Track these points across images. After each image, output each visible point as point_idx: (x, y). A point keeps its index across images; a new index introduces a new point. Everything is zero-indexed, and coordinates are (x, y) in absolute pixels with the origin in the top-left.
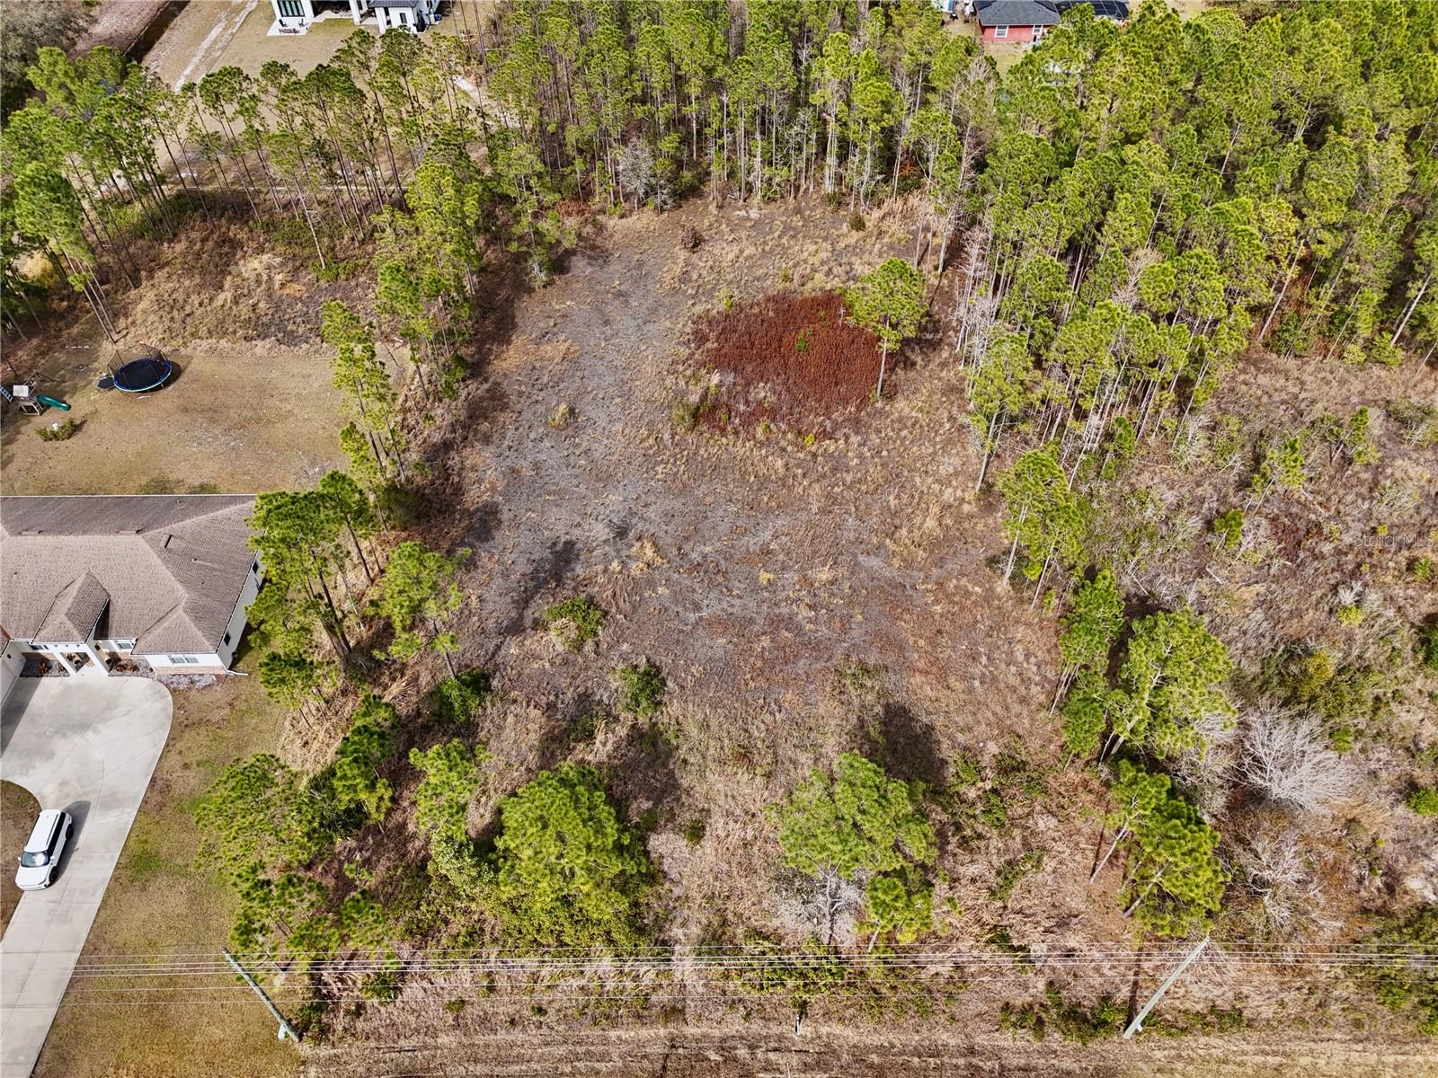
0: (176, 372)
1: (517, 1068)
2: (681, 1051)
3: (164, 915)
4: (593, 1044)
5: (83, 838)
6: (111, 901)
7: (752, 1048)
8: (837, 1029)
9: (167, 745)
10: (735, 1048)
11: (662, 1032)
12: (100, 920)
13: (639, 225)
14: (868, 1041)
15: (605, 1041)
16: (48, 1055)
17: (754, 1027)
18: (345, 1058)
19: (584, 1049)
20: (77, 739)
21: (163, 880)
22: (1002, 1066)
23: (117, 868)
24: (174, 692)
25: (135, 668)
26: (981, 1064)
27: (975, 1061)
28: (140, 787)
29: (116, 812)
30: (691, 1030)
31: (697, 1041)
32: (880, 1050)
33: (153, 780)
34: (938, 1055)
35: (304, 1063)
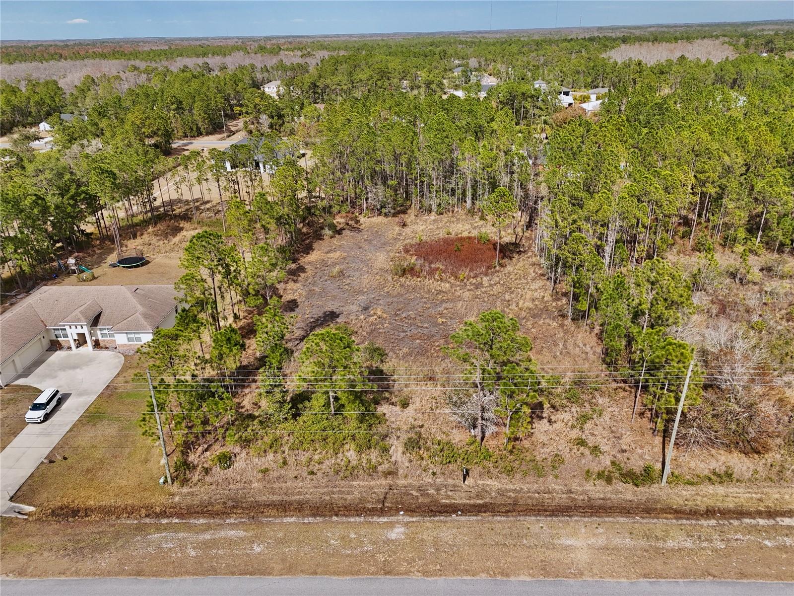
0: (148, 262)
1: (298, 497)
2: (395, 491)
3: (103, 436)
4: (343, 487)
5: (65, 406)
6: (75, 429)
7: (438, 490)
8: (489, 482)
9: (118, 374)
10: (427, 490)
11: (384, 482)
12: (67, 436)
13: (377, 221)
14: (508, 487)
15: (351, 486)
16: (24, 488)
17: (438, 480)
18: (197, 493)
19: (338, 489)
20: (71, 372)
21: (106, 422)
22: (589, 498)
23: (81, 417)
24: (125, 356)
25: (107, 348)
26: (576, 497)
27: (572, 496)
28: (101, 388)
29: (86, 397)
30: (402, 482)
31: (406, 487)
32: (514, 491)
33: (108, 387)
34: (550, 493)
35: (173, 495)
